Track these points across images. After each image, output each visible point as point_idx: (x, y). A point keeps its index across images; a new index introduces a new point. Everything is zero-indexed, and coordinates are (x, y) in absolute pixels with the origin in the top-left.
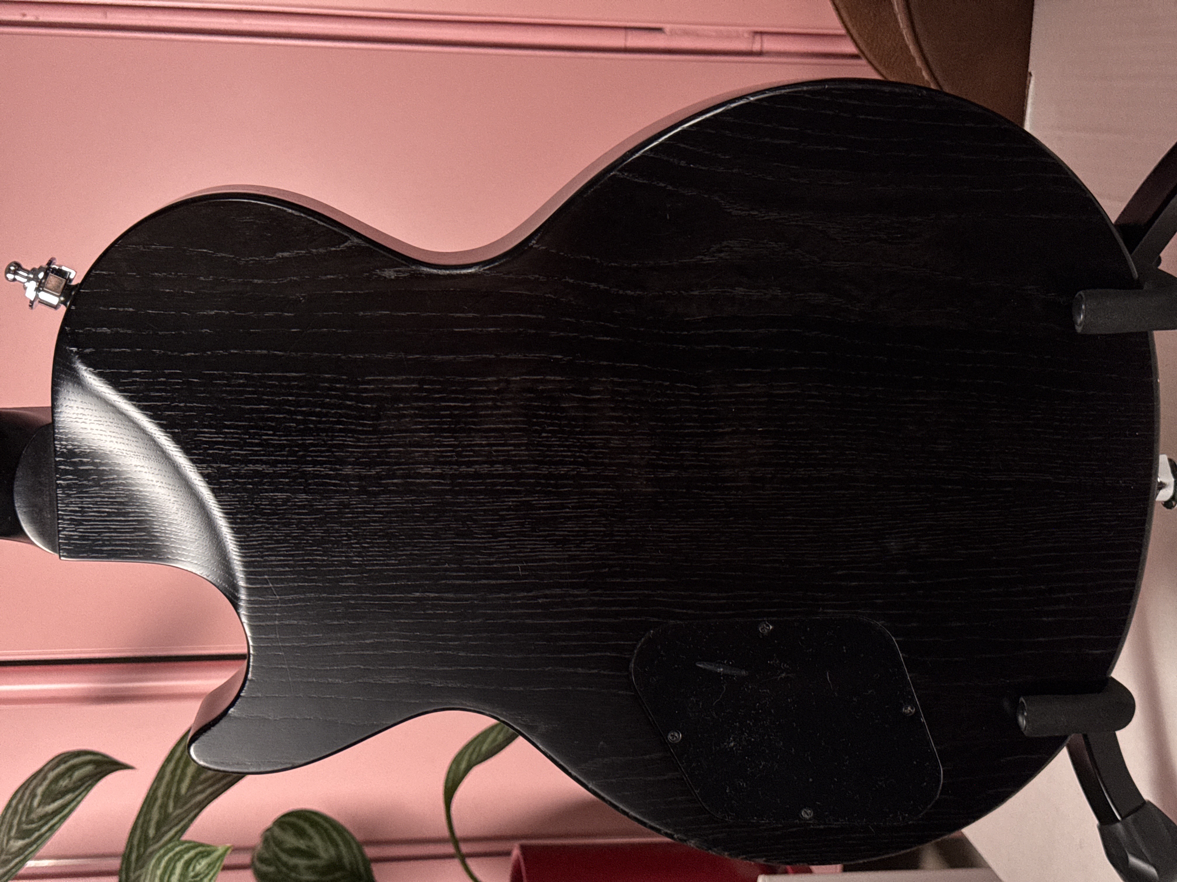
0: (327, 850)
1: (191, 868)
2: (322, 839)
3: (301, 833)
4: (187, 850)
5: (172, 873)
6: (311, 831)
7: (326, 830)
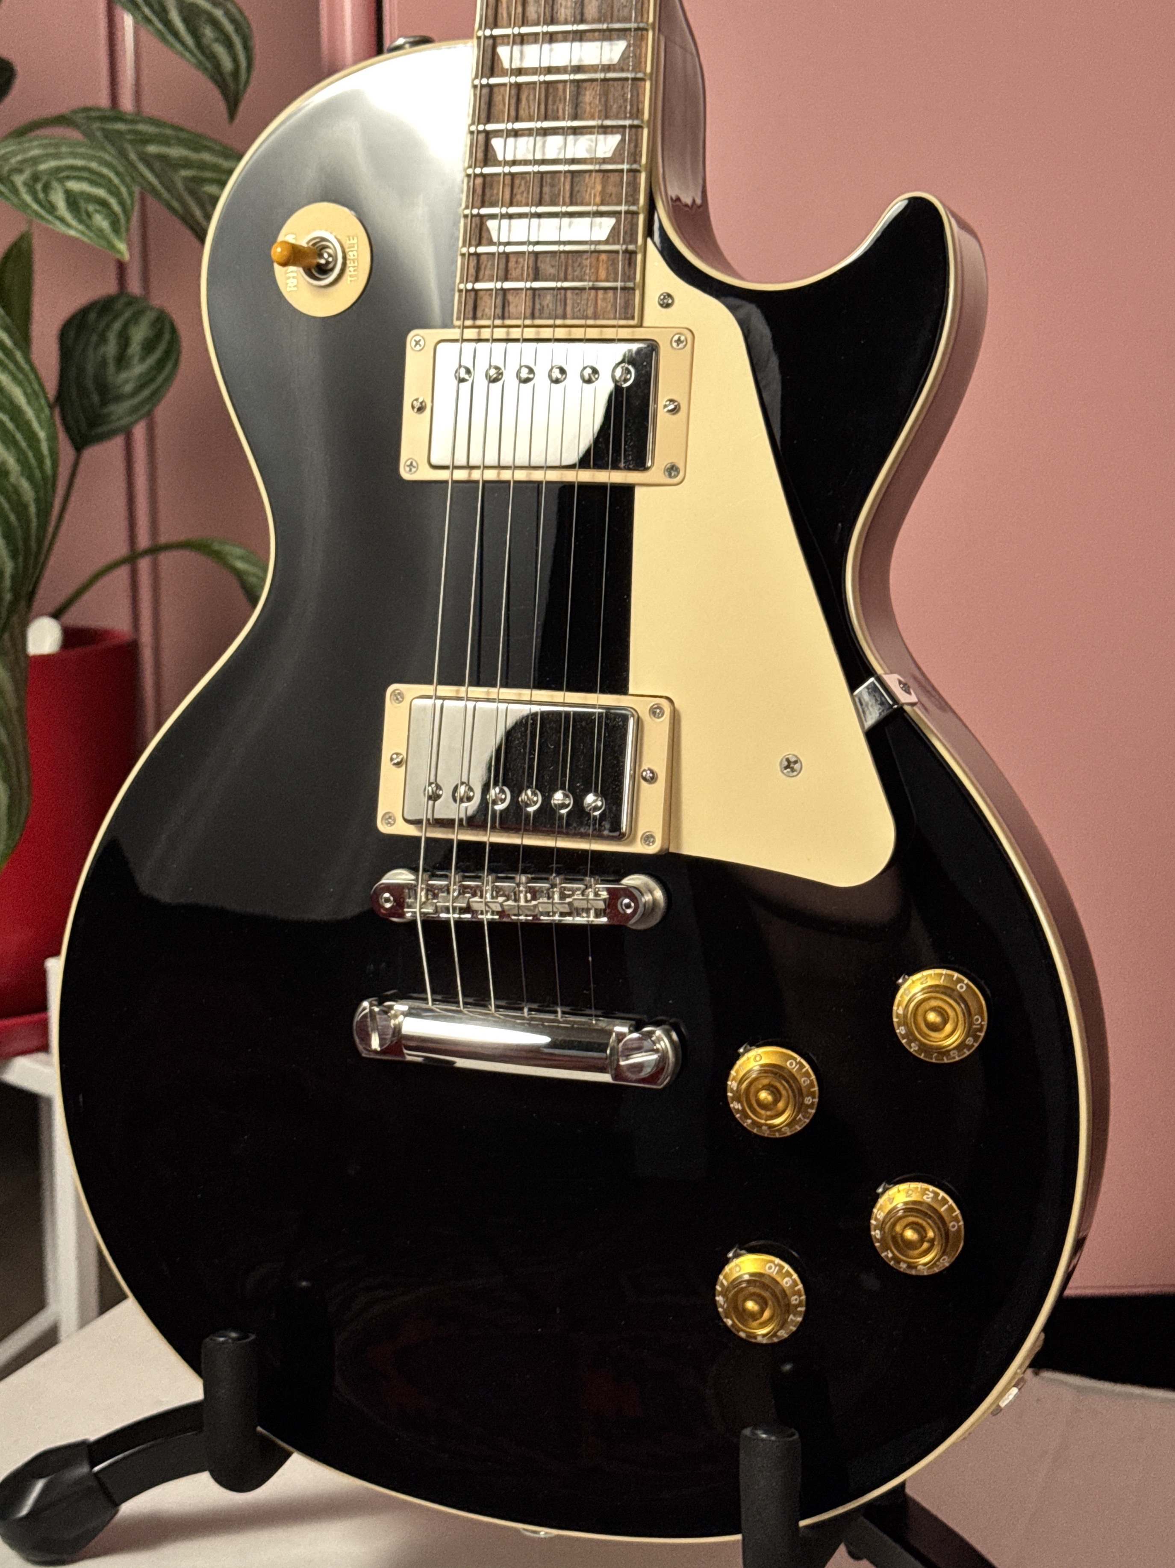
0: (126, 381)
1: (98, 207)
2: (141, 375)
3: (149, 346)
4: (122, 203)
5: (92, 183)
6: (151, 360)
7: (152, 380)
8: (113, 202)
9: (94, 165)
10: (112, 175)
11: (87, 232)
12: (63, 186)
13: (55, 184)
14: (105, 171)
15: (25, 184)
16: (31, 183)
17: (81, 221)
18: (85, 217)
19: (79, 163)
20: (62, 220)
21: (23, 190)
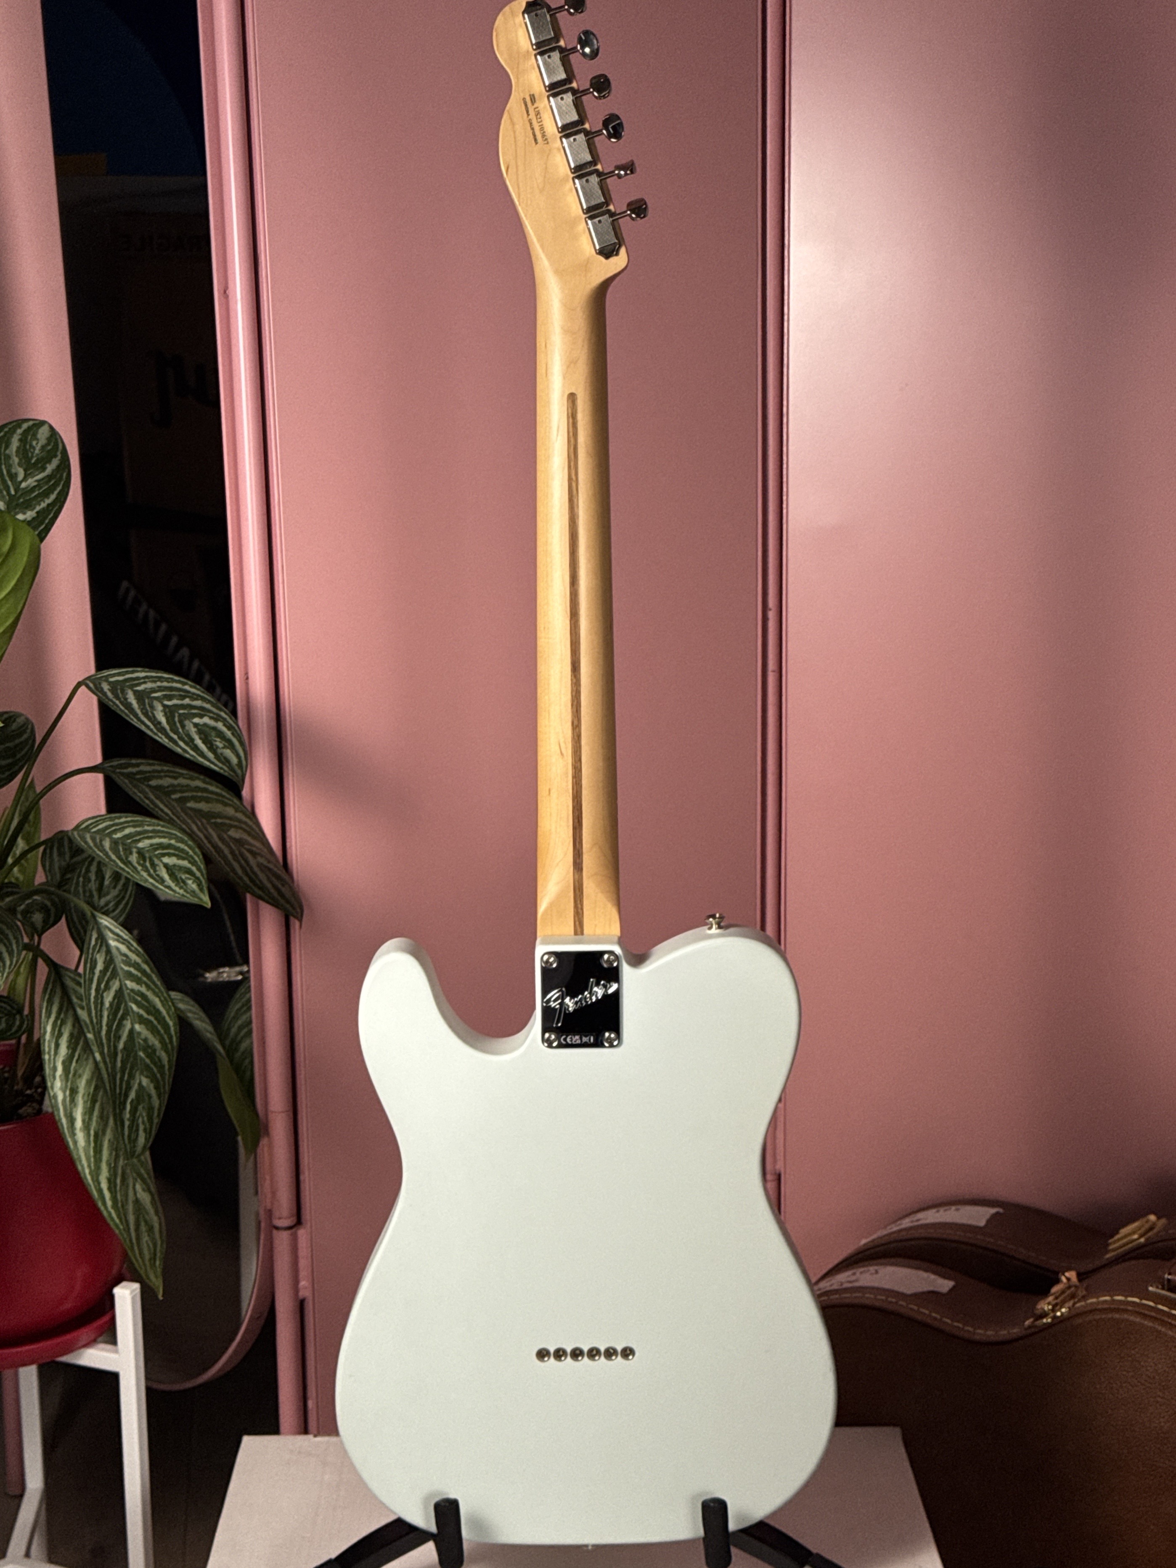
1: (187, 876)
5: (178, 856)
8: (194, 869)
9: (173, 842)
10: (186, 848)
11: (185, 894)
12: (161, 861)
13: (156, 861)
14: (182, 846)
15: (138, 863)
16: (142, 862)
17: (181, 888)
18: (182, 884)
19: (164, 841)
20: (169, 887)
21: (139, 868)
